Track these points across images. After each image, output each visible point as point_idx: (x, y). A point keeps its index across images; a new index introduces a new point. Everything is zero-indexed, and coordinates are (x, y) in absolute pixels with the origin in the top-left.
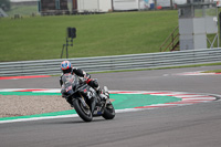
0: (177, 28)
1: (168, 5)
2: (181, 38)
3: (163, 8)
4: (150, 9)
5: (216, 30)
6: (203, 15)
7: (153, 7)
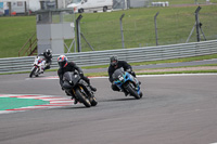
0: (35, 34)
1: (23, 11)
2: (39, 43)
3: (17, 14)
4: (4, 15)
5: (72, 35)
6: (60, 21)
7: (7, 13)
